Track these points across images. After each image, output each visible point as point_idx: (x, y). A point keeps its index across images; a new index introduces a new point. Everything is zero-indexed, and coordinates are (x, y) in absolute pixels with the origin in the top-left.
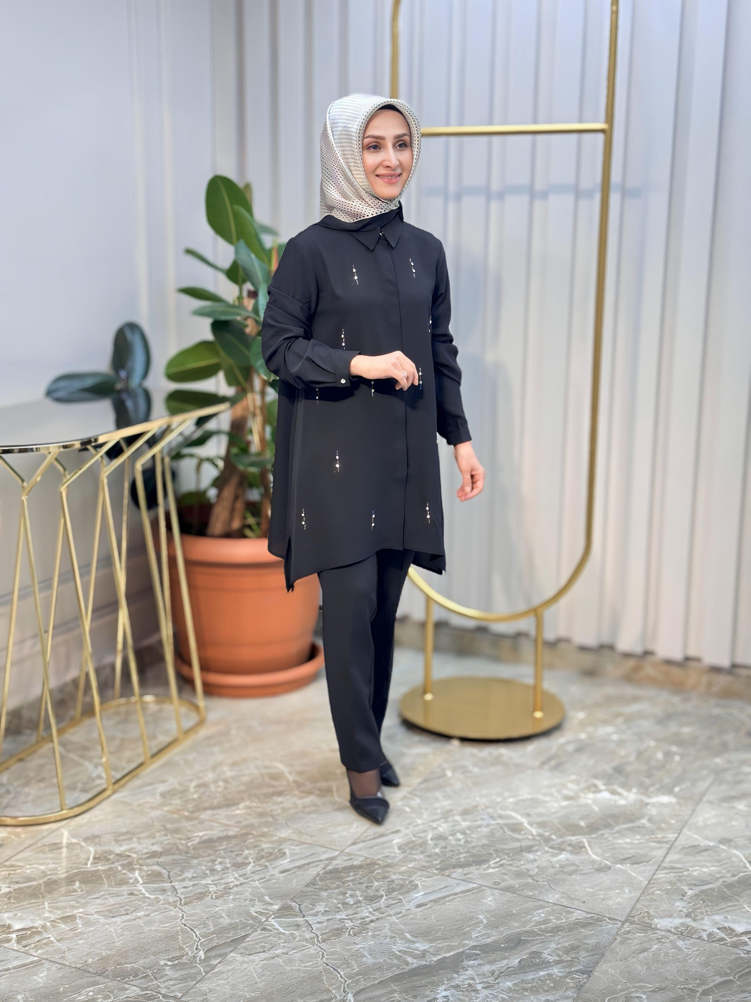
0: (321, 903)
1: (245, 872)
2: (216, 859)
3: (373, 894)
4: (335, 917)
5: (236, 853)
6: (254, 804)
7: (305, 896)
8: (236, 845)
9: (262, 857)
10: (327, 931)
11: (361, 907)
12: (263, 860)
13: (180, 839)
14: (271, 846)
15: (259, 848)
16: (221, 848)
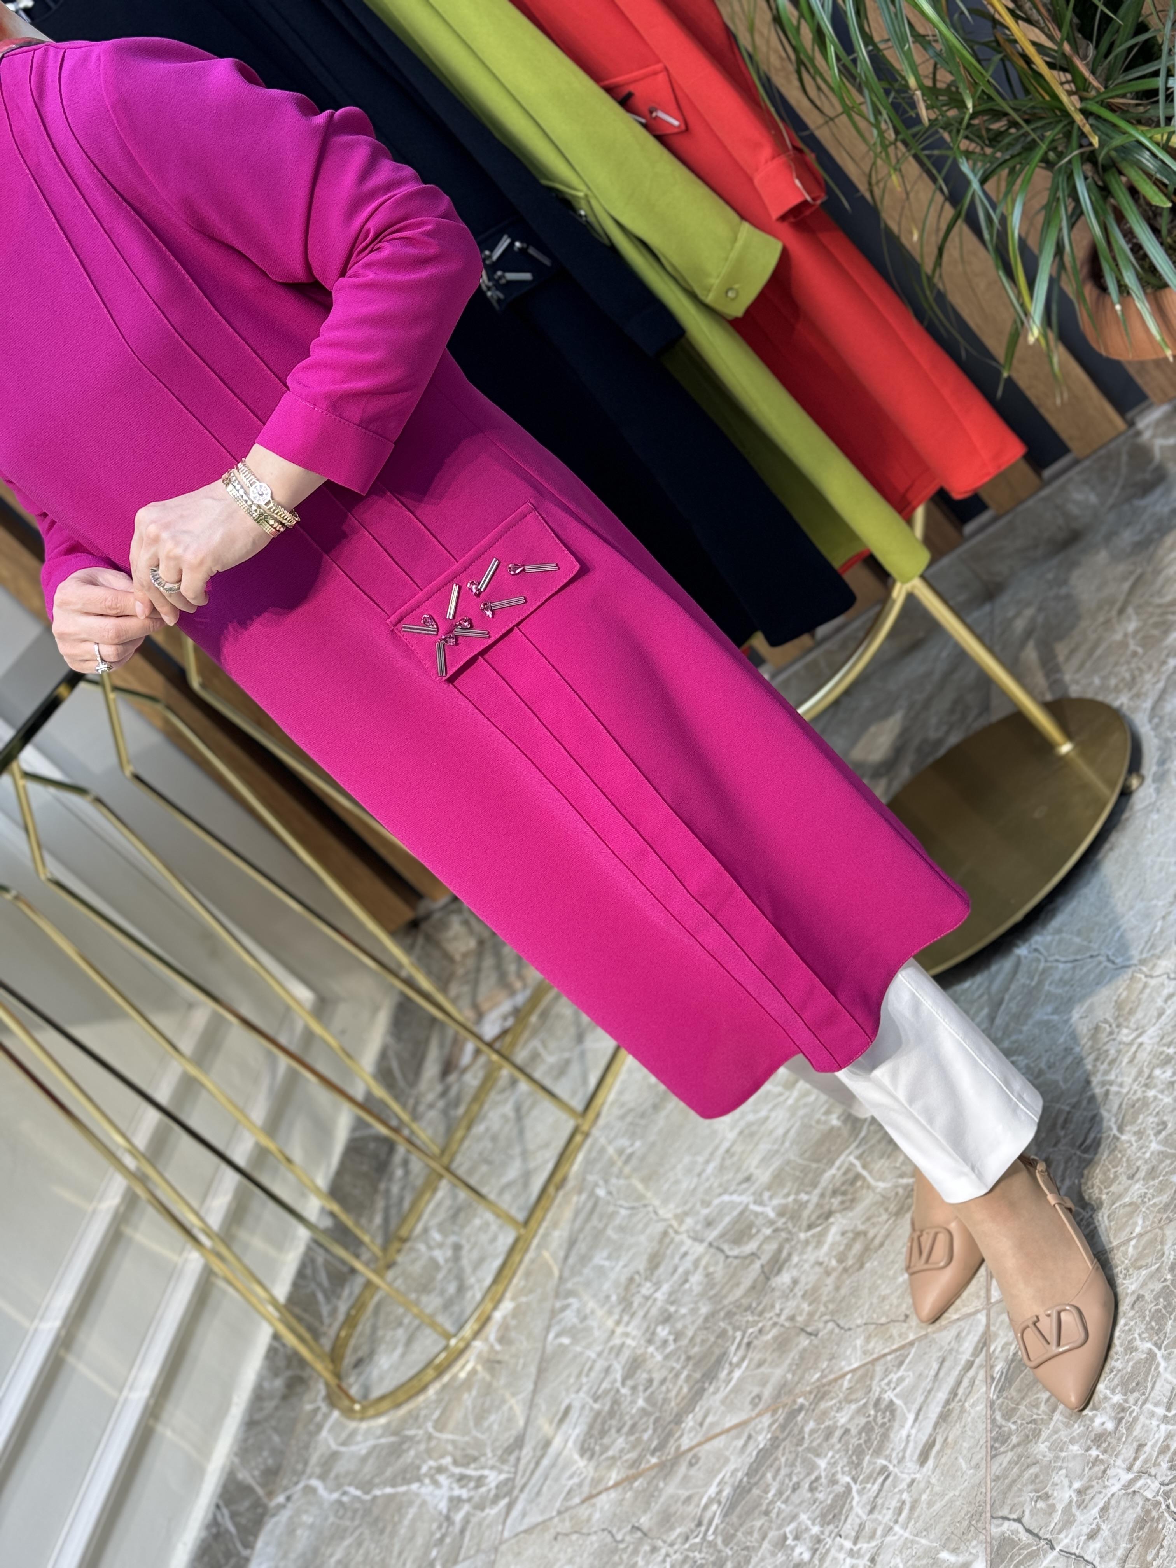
0: (1056, 1479)
1: (858, 1521)
2: (782, 1532)
3: (1131, 1364)
4: (1109, 1495)
5: (807, 1486)
6: (750, 1330)
7: (1010, 1487)
8: (793, 1465)
9: (859, 1452)
10: (1124, 1545)
11: (1136, 1419)
12: (867, 1458)
13: (687, 1539)
14: (854, 1407)
15: (838, 1433)
16: (770, 1495)
